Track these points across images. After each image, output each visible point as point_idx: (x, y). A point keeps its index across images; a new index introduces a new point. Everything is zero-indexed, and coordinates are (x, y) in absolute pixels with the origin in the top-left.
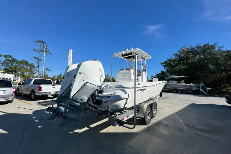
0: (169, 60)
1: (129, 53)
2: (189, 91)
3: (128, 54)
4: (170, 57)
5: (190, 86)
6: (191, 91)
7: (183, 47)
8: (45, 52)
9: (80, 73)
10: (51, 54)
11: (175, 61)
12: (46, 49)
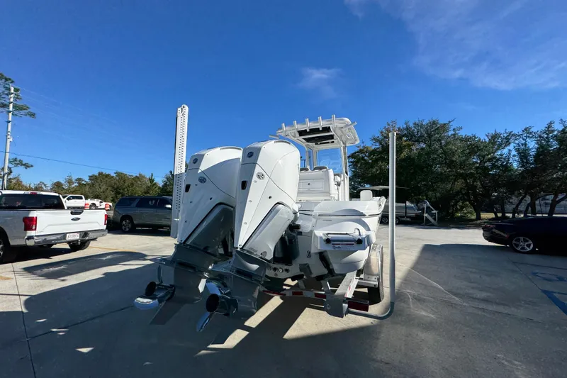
0: (361, 151)
1: (323, 128)
2: (404, 217)
3: (308, 131)
4: (362, 145)
5: (406, 207)
6: (408, 217)
7: (389, 125)
8: (11, 109)
9: (260, 176)
10: (33, 115)
11: (373, 152)
12: (17, 98)
